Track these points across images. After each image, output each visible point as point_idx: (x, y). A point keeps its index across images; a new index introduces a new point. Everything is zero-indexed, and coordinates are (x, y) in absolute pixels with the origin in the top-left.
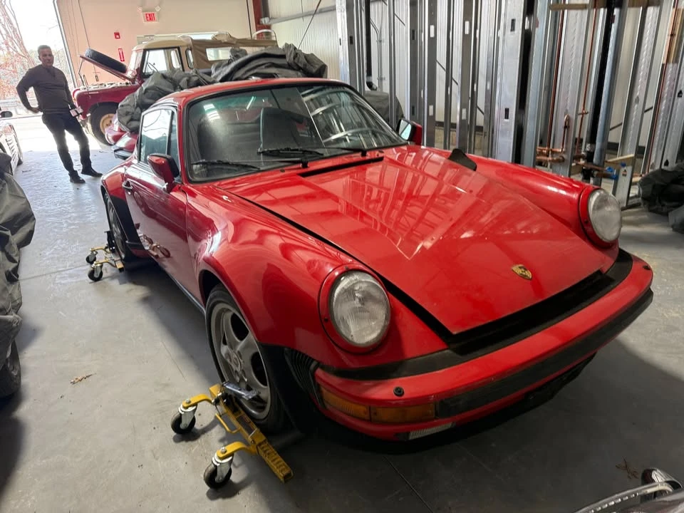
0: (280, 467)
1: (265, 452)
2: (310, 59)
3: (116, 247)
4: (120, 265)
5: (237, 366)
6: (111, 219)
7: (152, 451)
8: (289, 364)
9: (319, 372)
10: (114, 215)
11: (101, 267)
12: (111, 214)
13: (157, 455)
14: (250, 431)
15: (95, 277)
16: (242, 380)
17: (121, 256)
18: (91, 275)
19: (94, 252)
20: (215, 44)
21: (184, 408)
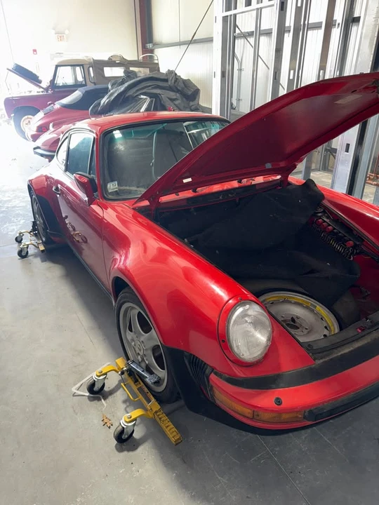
0: (172, 432)
1: (160, 419)
2: (187, 83)
3: (39, 232)
4: (42, 248)
5: (140, 350)
6: (35, 211)
7: (73, 407)
8: (187, 364)
9: (213, 376)
10: (38, 208)
11: (27, 247)
12: (36, 208)
13: (76, 411)
14: (149, 401)
15: (23, 254)
16: (143, 360)
17: (42, 240)
18: (20, 253)
19: (21, 235)
20: (111, 63)
21: (97, 376)
